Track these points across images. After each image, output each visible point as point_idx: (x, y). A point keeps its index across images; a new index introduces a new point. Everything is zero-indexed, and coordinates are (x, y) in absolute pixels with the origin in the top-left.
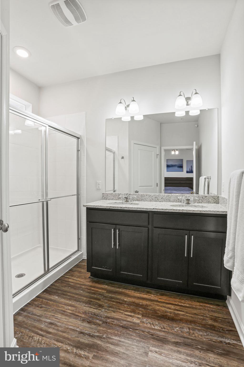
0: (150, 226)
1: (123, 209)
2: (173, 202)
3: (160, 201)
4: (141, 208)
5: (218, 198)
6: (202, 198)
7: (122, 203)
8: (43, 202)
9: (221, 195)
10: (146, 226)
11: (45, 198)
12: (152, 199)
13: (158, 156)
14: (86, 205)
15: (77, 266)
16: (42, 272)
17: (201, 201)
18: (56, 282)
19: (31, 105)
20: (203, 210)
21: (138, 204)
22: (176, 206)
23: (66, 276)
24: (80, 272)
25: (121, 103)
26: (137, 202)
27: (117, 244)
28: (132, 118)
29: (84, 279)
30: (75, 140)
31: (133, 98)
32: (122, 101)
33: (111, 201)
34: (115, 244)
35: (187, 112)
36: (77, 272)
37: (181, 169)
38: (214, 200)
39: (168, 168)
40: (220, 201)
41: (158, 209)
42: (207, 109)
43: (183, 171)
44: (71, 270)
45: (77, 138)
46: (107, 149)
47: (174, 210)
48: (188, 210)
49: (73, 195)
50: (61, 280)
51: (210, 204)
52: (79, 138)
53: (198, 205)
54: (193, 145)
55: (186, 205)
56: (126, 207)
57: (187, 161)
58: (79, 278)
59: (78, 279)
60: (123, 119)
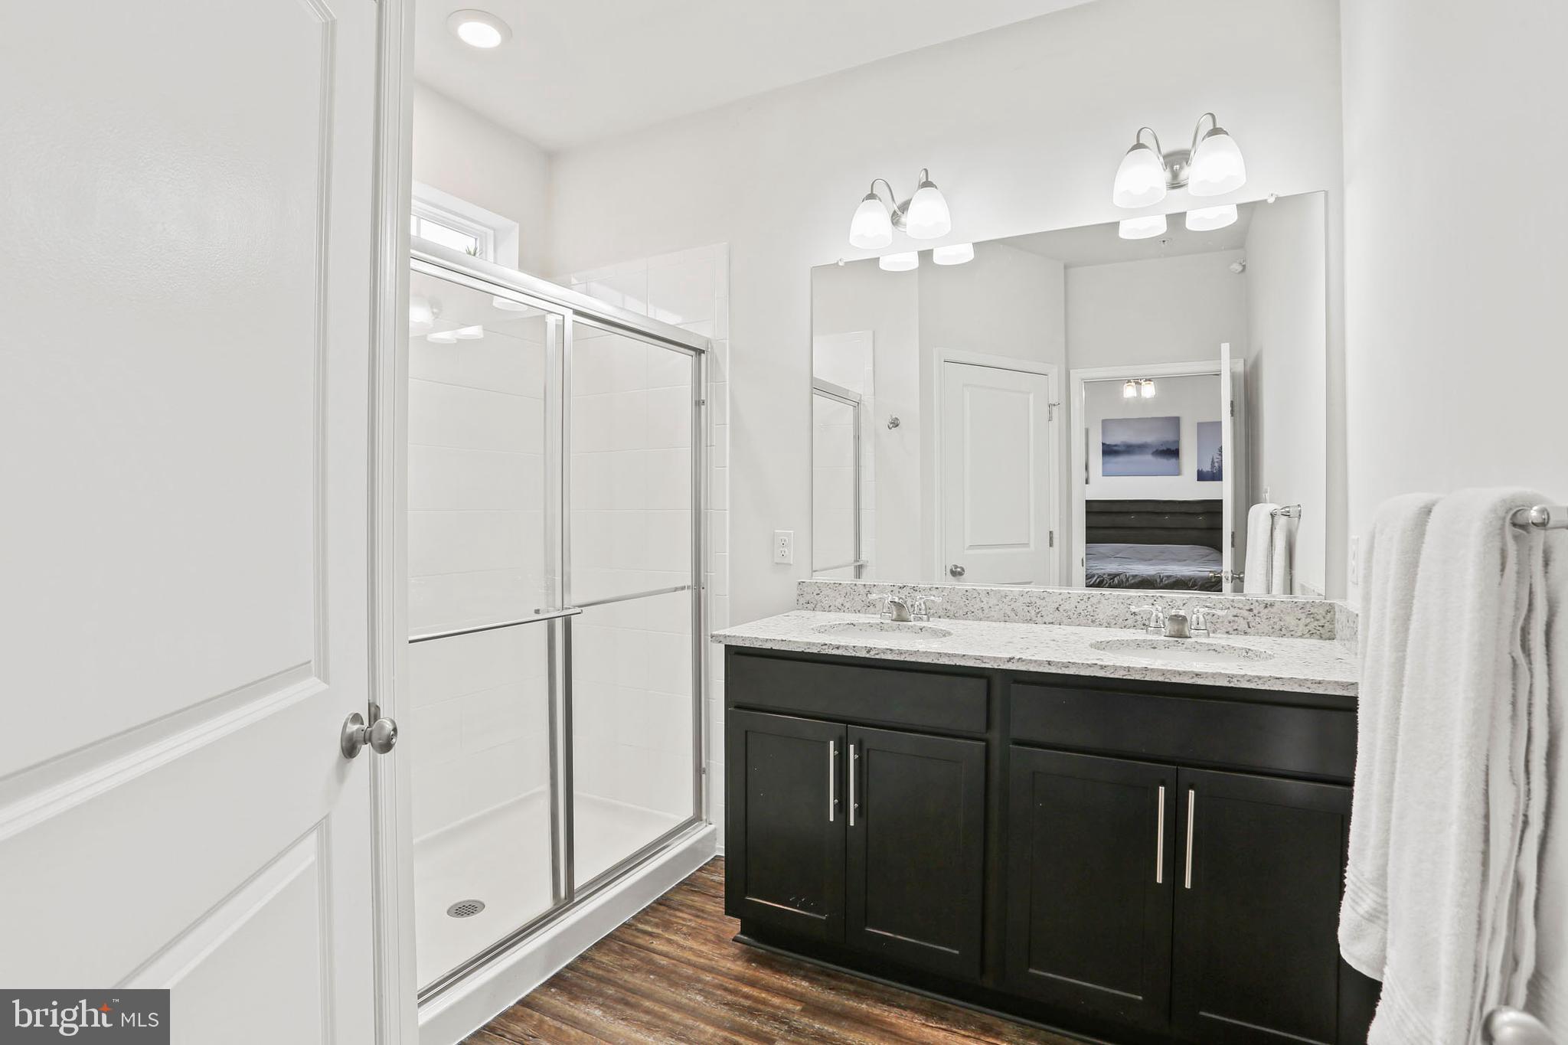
0: (995, 736)
1: (877, 657)
2: (1109, 625)
3: (1048, 619)
4: (955, 655)
5: (1328, 612)
6: (1251, 610)
7: (881, 627)
8: (551, 621)
9: (1344, 597)
10: (978, 736)
11: (559, 604)
12: (1013, 610)
13: (1055, 409)
14: (725, 637)
15: (689, 885)
16: (546, 904)
17: (1243, 625)
18: (599, 946)
19: (518, 225)
20: (1242, 672)
21: (950, 634)
22: (1121, 645)
23: (642, 923)
24: (699, 913)
25: (871, 196)
26: (943, 624)
27: (852, 806)
28: (925, 256)
29: (714, 942)
30: (686, 360)
31: (923, 172)
32: (880, 190)
33: (834, 618)
34: (842, 807)
35: (1176, 220)
36: (689, 911)
37: (1173, 461)
38: (1308, 620)
39: (1108, 458)
40: (1338, 626)
41: (1031, 661)
42: (1271, 200)
43: (1178, 472)
44: (663, 902)
45: (693, 353)
46: (819, 388)
47: (1102, 667)
48: (1169, 671)
49: (676, 589)
50: (618, 942)
51: (1291, 639)
52: (703, 352)
53: (1224, 642)
54: (1217, 356)
55: (1169, 642)
56: (891, 650)
57: (1201, 426)
58: (693, 939)
59: (690, 943)
60: (883, 266)
